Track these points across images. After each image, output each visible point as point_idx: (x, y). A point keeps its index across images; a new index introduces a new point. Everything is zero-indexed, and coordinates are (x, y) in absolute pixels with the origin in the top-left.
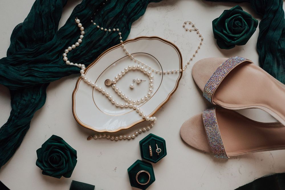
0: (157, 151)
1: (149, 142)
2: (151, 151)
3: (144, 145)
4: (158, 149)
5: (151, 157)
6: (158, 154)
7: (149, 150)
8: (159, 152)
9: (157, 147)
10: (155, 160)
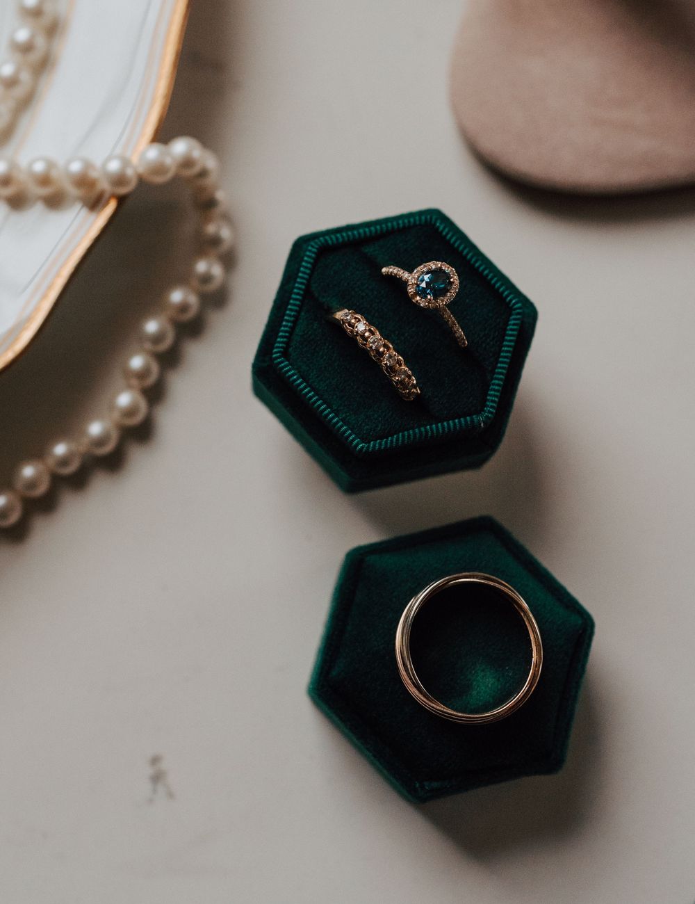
0: (422, 292)
2: (375, 340)
4: (414, 276)
5: (419, 409)
6: (449, 317)
9: (406, 275)
10: (479, 411)
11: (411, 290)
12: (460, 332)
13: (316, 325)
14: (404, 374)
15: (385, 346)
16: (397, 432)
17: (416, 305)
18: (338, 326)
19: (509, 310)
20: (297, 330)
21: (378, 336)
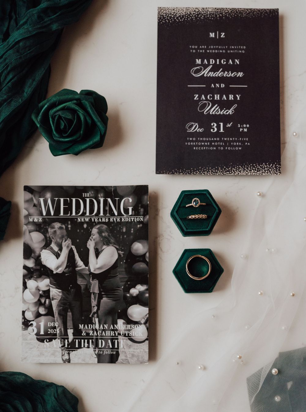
0: (196, 205)
1: (181, 219)
2: (197, 216)
3: (187, 229)
4: (193, 204)
5: (209, 217)
6: (202, 204)
7: (194, 219)
8: (199, 201)
9: (191, 205)
10: (216, 210)
11: (194, 206)
12: (204, 204)
13: (186, 222)
14: (204, 216)
15: (199, 216)
16: (210, 223)
17: (197, 207)
18: (190, 219)
19: (205, 194)
20: (185, 225)
21: (193, 216)
